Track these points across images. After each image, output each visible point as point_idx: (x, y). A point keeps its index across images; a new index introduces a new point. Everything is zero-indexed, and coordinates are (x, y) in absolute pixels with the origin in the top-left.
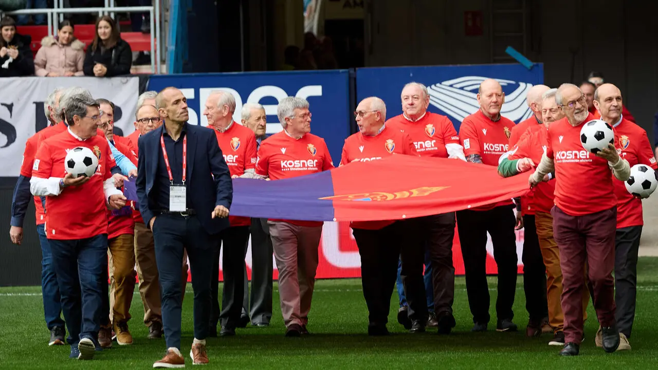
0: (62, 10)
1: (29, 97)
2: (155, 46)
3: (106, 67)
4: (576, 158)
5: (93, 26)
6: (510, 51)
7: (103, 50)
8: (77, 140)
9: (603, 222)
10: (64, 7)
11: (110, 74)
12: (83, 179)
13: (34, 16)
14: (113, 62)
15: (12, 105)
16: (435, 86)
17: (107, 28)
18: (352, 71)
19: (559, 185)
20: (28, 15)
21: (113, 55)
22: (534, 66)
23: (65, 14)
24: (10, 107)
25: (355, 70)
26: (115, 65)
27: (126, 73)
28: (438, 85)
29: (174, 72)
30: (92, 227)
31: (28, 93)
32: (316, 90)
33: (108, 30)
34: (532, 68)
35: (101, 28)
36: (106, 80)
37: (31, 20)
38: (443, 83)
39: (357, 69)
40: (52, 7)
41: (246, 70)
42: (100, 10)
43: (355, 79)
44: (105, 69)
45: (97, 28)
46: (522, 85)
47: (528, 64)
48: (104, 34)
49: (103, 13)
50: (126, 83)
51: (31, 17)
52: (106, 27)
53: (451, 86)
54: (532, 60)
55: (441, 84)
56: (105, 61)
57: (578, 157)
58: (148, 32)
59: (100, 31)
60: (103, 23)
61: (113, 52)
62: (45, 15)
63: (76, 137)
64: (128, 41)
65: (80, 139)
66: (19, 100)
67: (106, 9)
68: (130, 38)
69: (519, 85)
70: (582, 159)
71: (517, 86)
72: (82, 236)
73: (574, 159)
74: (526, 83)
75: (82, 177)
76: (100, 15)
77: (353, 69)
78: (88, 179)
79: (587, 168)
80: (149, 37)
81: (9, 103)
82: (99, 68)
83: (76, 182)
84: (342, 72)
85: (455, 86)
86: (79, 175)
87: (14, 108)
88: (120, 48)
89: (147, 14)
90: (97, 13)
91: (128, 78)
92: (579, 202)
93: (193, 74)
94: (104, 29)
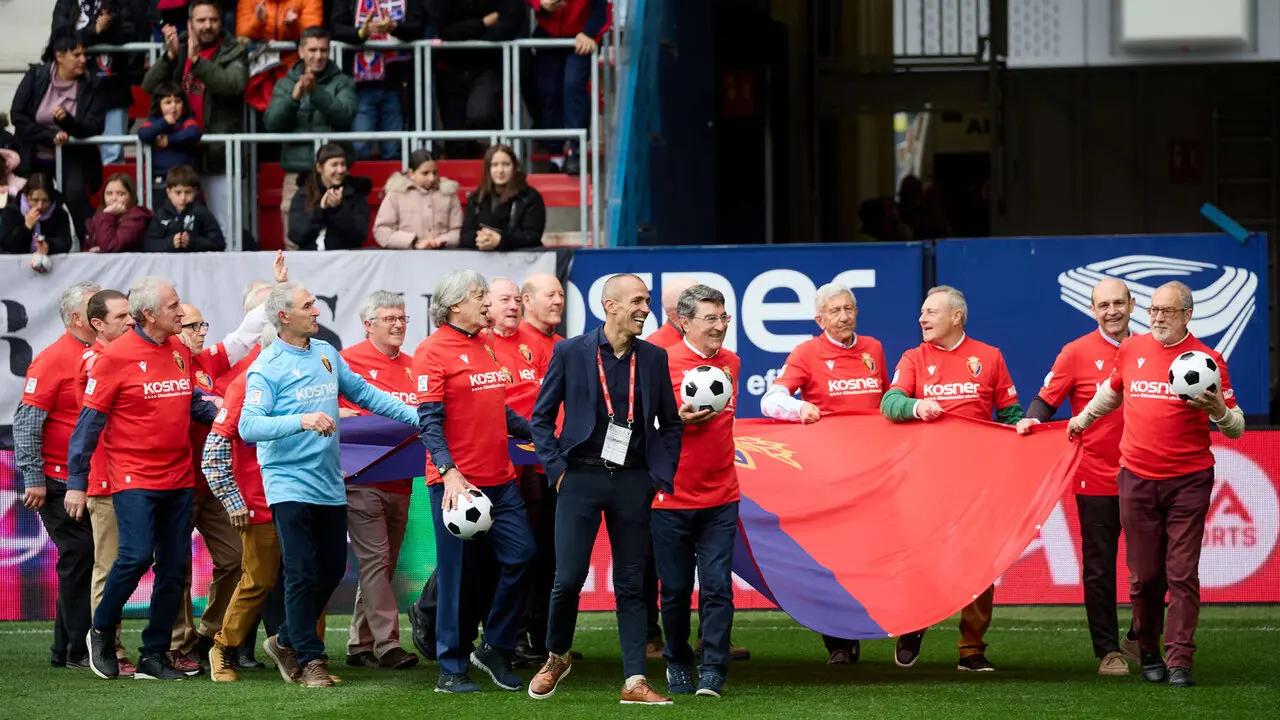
0: (429, 134)
1: (366, 285)
2: (589, 198)
3: (499, 233)
4: (1163, 393)
5: (481, 162)
6: (1209, 211)
7: (494, 204)
8: (699, 357)
9: (1195, 487)
10: (434, 128)
11: (505, 246)
12: (708, 413)
13: (381, 143)
14: (512, 224)
15: (335, 298)
16: (1075, 271)
17: (508, 164)
18: (928, 245)
19: (1130, 431)
20: (370, 143)
21: (512, 213)
22: (1251, 236)
23: (435, 142)
24: (332, 302)
25: (934, 244)
26: (514, 230)
27: (533, 244)
28: (1080, 270)
29: (618, 245)
30: (720, 490)
31: (363, 278)
32: (866, 278)
33: (508, 169)
34: (1247, 241)
35: (496, 164)
36: (497, 255)
37: (375, 150)
38: (1090, 267)
39: (937, 241)
40: (412, 128)
41: (776, 241)
42: (493, 134)
43: (934, 258)
44: (497, 237)
45: (488, 165)
46: (1230, 271)
47: (1239, 233)
48: (502, 175)
49: (499, 139)
50: (534, 261)
51: (376, 147)
52: (505, 164)
53: (1103, 272)
54: (1248, 227)
55: (1084, 268)
56: (499, 223)
57: (1167, 392)
58: (577, 173)
59: (495, 171)
60: (499, 157)
61: (514, 207)
62: (398, 142)
63: (698, 353)
64: (541, 189)
65: (704, 356)
66: (347, 290)
67: (506, 133)
68: (543, 183)
69: (1224, 272)
70: (1172, 395)
71: (1221, 273)
72: (707, 504)
73: (1160, 394)
74: (1236, 266)
75: (707, 410)
76: (494, 143)
77: (931, 241)
78: (715, 415)
79: (1180, 410)
80: (578, 183)
81: (330, 294)
82: (487, 235)
83: (697, 418)
84: (913, 246)
85: (1109, 272)
86: (702, 408)
87: (339, 304)
88: (525, 200)
89: (575, 142)
90: (488, 139)
91: (538, 254)
92: (1162, 459)
93: (651, 248)
94: (500, 169)
